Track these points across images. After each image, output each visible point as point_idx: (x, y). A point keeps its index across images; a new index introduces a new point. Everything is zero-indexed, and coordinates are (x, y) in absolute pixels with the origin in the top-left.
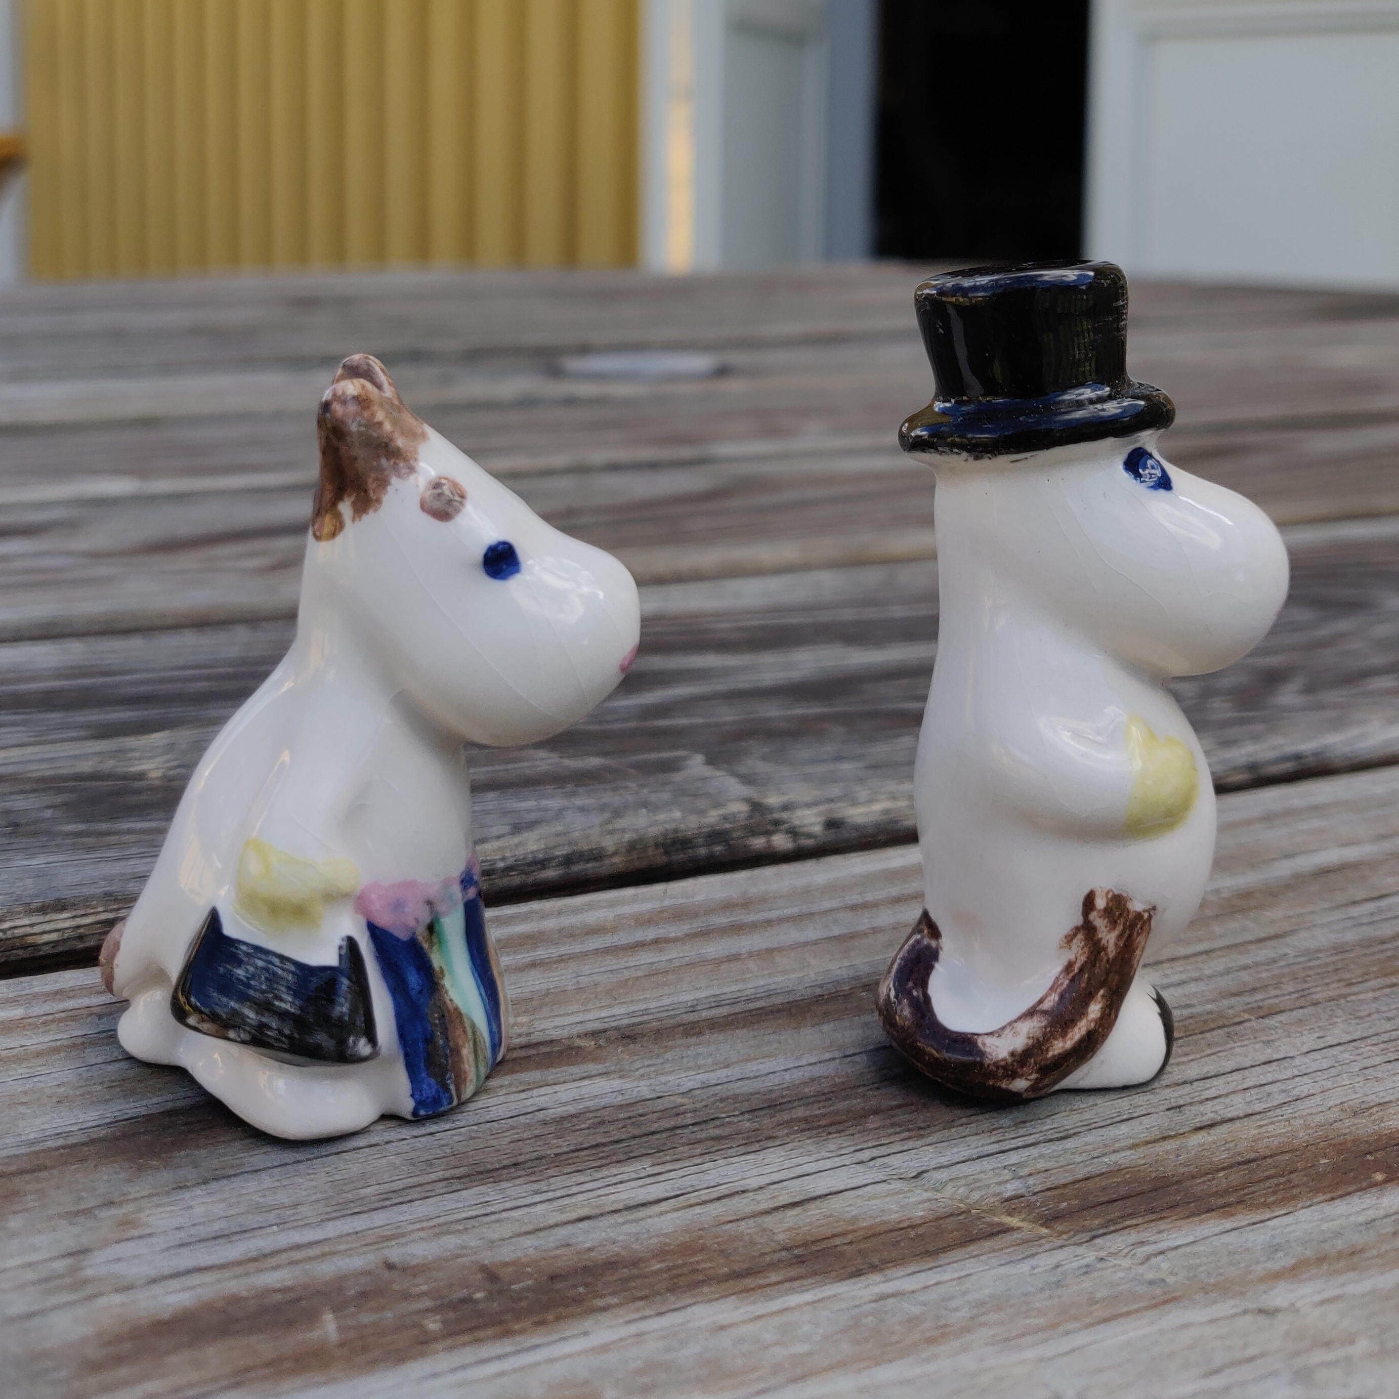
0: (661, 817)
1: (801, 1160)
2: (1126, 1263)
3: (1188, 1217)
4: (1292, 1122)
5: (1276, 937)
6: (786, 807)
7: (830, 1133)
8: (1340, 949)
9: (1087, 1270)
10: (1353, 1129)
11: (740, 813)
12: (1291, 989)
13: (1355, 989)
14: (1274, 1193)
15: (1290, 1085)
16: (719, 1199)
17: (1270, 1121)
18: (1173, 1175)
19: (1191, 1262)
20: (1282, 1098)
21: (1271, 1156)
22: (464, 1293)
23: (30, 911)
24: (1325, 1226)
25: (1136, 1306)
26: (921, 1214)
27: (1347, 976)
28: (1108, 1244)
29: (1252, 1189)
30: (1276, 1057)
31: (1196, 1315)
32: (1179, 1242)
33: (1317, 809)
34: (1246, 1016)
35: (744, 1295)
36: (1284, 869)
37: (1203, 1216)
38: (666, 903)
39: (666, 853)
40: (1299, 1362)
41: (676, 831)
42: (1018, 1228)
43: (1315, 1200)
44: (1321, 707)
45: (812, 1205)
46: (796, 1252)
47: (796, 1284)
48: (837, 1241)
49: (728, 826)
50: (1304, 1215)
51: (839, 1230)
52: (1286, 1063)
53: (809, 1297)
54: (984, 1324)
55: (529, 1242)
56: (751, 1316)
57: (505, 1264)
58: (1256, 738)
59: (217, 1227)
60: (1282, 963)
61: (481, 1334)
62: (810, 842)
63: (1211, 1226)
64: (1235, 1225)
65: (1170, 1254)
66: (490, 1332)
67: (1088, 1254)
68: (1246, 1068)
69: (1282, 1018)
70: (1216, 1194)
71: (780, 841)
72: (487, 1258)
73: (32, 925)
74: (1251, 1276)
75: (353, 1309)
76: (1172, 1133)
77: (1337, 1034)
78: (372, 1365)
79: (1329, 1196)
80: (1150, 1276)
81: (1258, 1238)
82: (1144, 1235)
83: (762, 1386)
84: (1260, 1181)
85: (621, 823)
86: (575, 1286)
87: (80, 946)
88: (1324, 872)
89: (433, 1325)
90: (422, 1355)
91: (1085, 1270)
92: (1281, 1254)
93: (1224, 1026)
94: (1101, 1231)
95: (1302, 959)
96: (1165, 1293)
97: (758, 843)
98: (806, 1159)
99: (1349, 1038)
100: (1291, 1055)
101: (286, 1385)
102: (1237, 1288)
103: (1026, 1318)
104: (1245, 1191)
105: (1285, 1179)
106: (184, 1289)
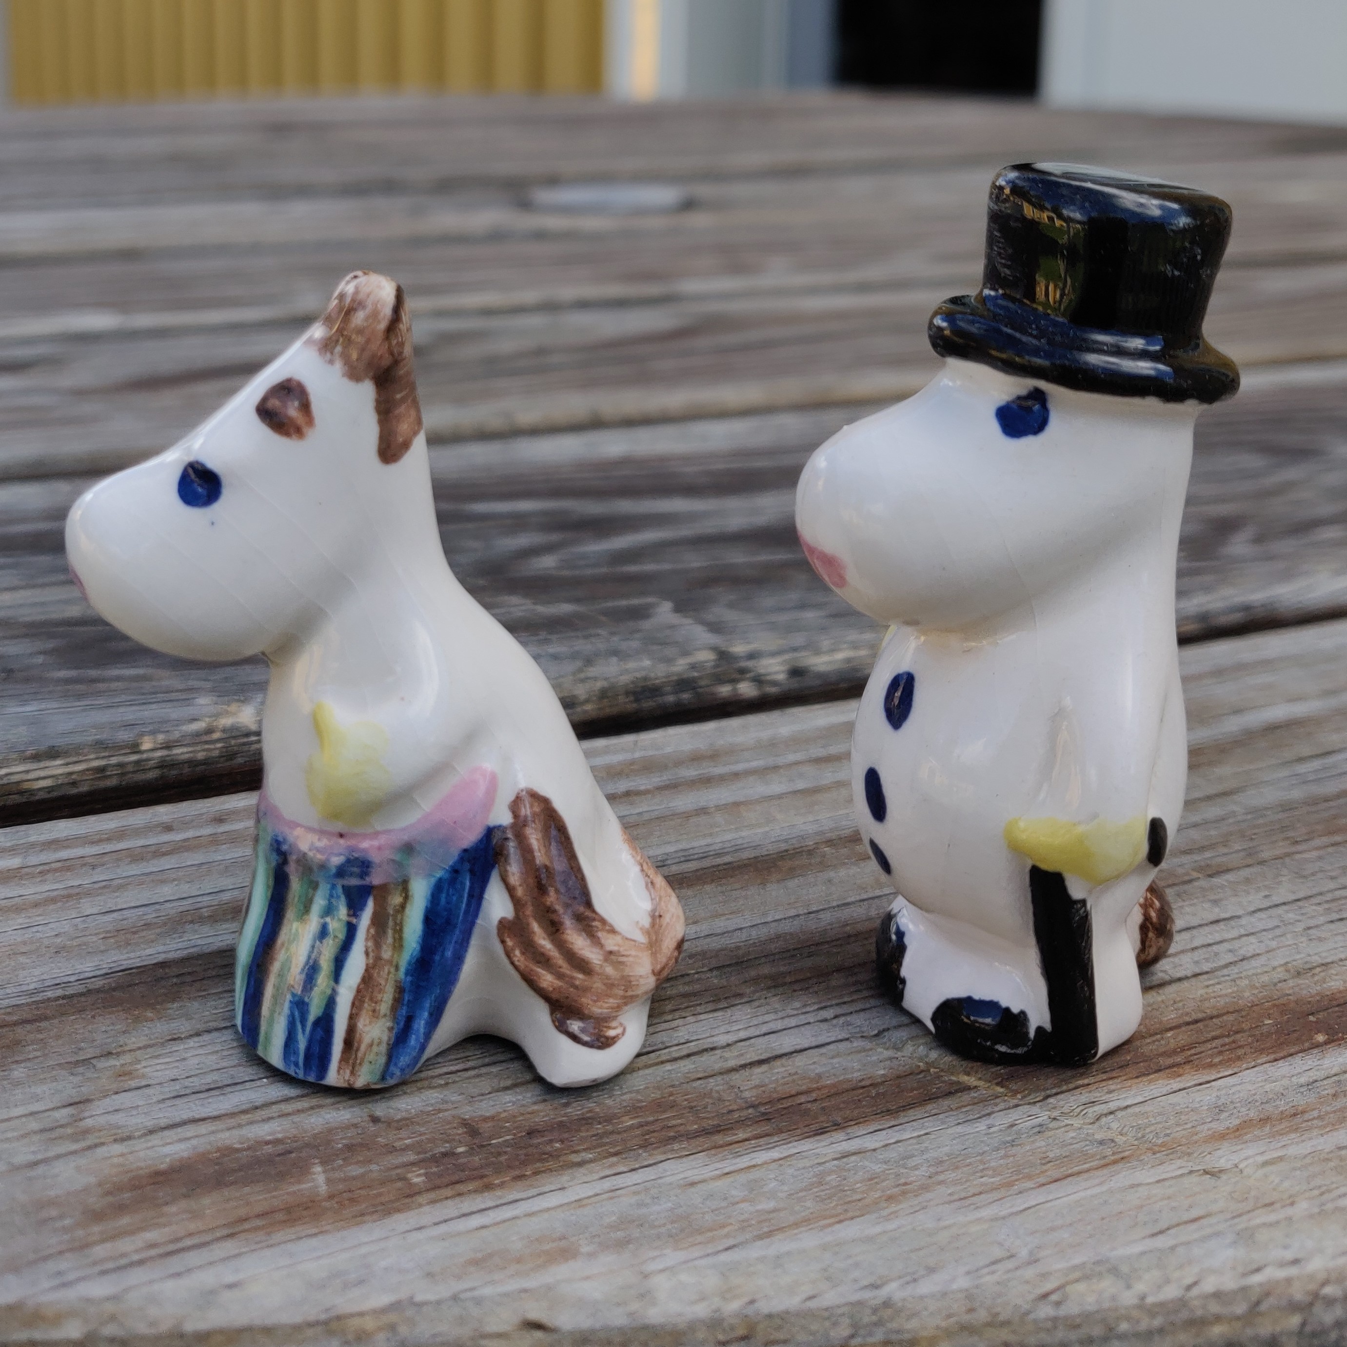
0: (631, 665)
1: (767, 1018)
2: (1077, 1122)
3: (1137, 1077)
4: (1238, 982)
5: (1225, 794)
6: (752, 656)
7: (795, 991)
8: (1287, 807)
9: (1041, 1129)
10: (1297, 989)
11: (707, 661)
12: (1237, 847)
13: (1300, 848)
14: (1221, 1053)
15: (1236, 944)
16: (689, 1056)
17: (1216, 980)
19: (1140, 1122)
20: (1230, 958)
21: (1218, 1016)
22: (446, 1147)
23: (26, 758)
24: (1268, 1087)
25: (1087, 1166)
26: (882, 1072)
27: (1291, 834)
28: (1062, 1103)
29: (1198, 1050)
30: (1224, 915)
31: (1144, 1175)
32: (1129, 1102)
33: (1266, 664)
34: (1195, 875)
35: (713, 1152)
36: (1233, 725)
37: (1152, 1076)
38: (637, 755)
39: (637, 700)
40: (1242, 1223)
41: (645, 679)
42: (976, 1087)
43: (1259, 1061)
44: (1271, 558)
45: (778, 1063)
46: (762, 1109)
47: (762, 1141)
48: (802, 1099)
49: (696, 674)
50: (1249, 1075)
51: (804, 1088)
52: (1232, 923)
53: (775, 1154)
54: (941, 1183)
55: (507, 1096)
56: (719, 1172)
57: (485, 1119)
58: (1207, 589)
59: (209, 1079)
60: (1231, 821)
61: (461, 1188)
62: (772, 690)
63: (1159, 1086)
64: (1182, 1086)
65: (1120, 1114)
66: (471, 1186)
67: (1041, 1114)
68: (1194, 927)
69: (1230, 877)
70: (1164, 1054)
71: (746, 689)
72: (467, 1112)
73: (27, 772)
74: (1195, 1138)
75: (341, 1162)
77: (1283, 894)
78: (360, 1218)
79: (1272, 1057)
80: (1098, 1137)
81: (1205, 1097)
82: (1095, 1095)
83: (730, 1242)
84: (1205, 1042)
85: (592, 671)
86: (551, 1141)
87: (74, 791)
88: (1272, 728)
89: (417, 1178)
90: (407, 1208)
91: (1038, 1129)
92: (1224, 1115)
93: (1174, 885)
94: (1054, 1091)
95: (1249, 817)
96: (1114, 1154)
97: (724, 690)
98: (772, 1016)
99: (1294, 897)
100: (1238, 914)
101: (279, 1236)
102: (1184, 1148)
103: (982, 1177)
104: (1193, 1051)
105: (1231, 1039)
106: (180, 1140)
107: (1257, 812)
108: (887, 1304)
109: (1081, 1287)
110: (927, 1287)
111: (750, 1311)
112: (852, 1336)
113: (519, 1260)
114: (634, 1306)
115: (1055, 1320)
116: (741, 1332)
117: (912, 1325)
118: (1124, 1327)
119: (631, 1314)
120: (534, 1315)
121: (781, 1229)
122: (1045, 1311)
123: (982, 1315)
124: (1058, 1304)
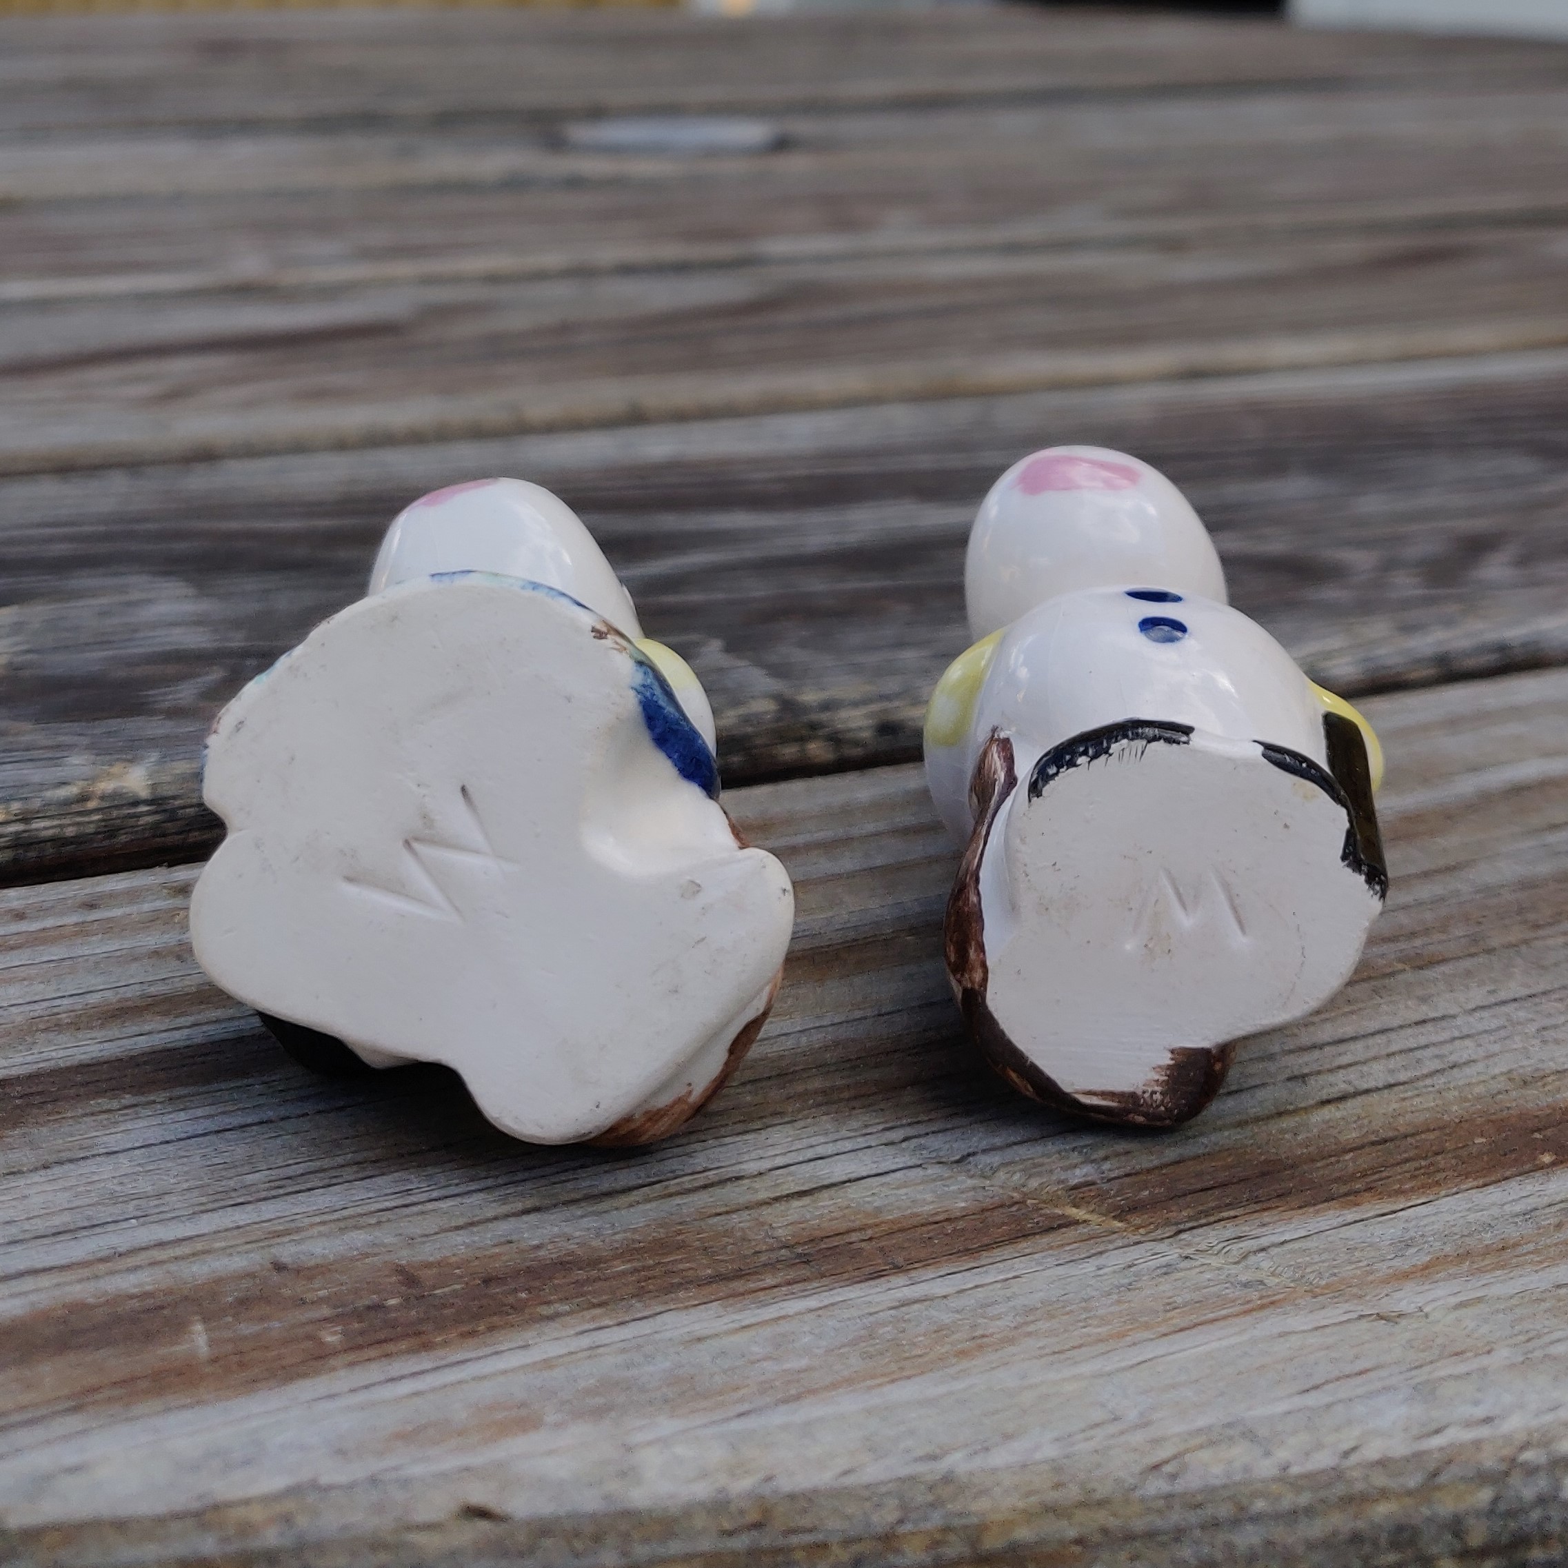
1: (813, 1141)
2: (1215, 1262)
3: (1300, 1208)
4: (1443, 1093)
5: (1449, 869)
6: (827, 706)
7: (854, 1108)
8: (1526, 885)
9: (1168, 1270)
10: (1521, 1102)
11: (766, 713)
12: (1460, 933)
13: (1541, 933)
14: (1414, 1177)
15: (1445, 1049)
16: (705, 1187)
17: (1416, 1092)
18: (1287, 1158)
19: (1299, 1260)
20: (1437, 1065)
21: (1413, 1135)
22: (373, 1299)
24: (1472, 1217)
25: (1224, 1312)
26: (963, 1205)
27: (1531, 916)
28: (1197, 1239)
29: (1384, 1174)
30: (1432, 1015)
31: (1298, 1321)
32: (1287, 1237)
33: (1517, 712)
34: (1400, 966)
35: (731, 1301)
36: (1466, 786)
37: (1320, 1206)
40: (1422, 1375)
42: (1085, 1221)
43: (1464, 1187)
45: (825, 1194)
46: (800, 1250)
47: (796, 1287)
48: (854, 1237)
49: (750, 730)
50: (1446, 1204)
51: (857, 1224)
52: (1444, 1024)
53: (813, 1302)
54: (1029, 1334)
55: (460, 1238)
56: (736, 1325)
57: (429, 1265)
58: (1449, 623)
59: (58, 1221)
60: (1452, 901)
61: (390, 1347)
62: (857, 752)
63: (1327, 1218)
64: (1357, 1217)
65: (1274, 1251)
66: (403, 1345)
67: (1170, 1252)
68: (1392, 1030)
69: (1445, 968)
70: (1338, 1180)
71: (817, 750)
72: (404, 1257)
74: (1371, 1278)
75: (230, 1319)
76: (1291, 1108)
77: (1514, 988)
78: (251, 1385)
79: (1481, 1182)
80: (1245, 1277)
81: (1387, 1231)
82: (1245, 1229)
83: (746, 1407)
84: (1393, 1165)
86: (516, 1291)
88: (1517, 791)
89: (331, 1337)
90: (317, 1373)
91: (1164, 1270)
92: (1412, 1250)
93: (1370, 978)
94: (1190, 1225)
95: (1478, 896)
96: (1261, 1298)
97: (788, 752)
98: (822, 1139)
99: (1528, 992)
100: (1452, 1012)
101: (140, 1408)
102: (1355, 1290)
103: (1085, 1327)
104: (1376, 1177)
105: (1428, 1162)
106: (12, 1296)
107: (1488, 891)
108: (948, 1479)
109: (1205, 1455)
110: (1000, 1457)
111: (766, 1490)
112: (901, 1522)
113: (461, 1433)
114: (613, 1486)
115: (1169, 1497)
116: (753, 1517)
117: (981, 1505)
118: (1260, 1505)
119: (607, 1497)
120: (479, 1495)
121: (813, 1392)
122: (1156, 1486)
123: (1073, 1493)
124: (1173, 1477)
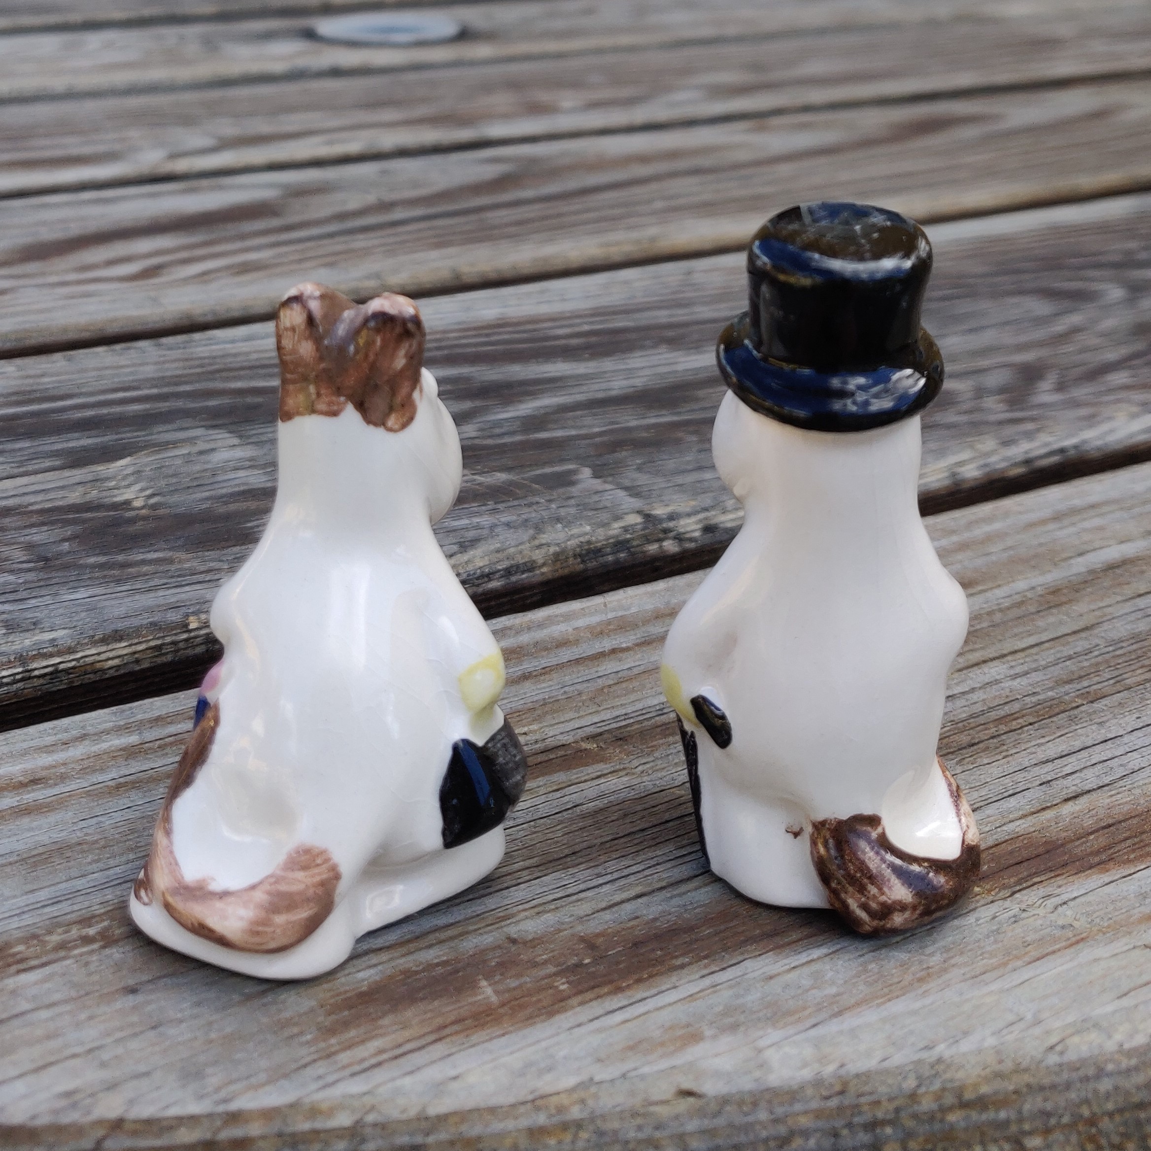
0: (575, 531)
2: (1041, 912)
3: (1076, 873)
4: (1133, 791)
5: (1086, 629)
6: (672, 517)
8: (1137, 638)
9: (1016, 920)
11: (636, 524)
12: (1107, 676)
14: (1134, 851)
15: (1125, 759)
17: (1117, 791)
18: (1058, 839)
19: (1088, 910)
20: (1121, 772)
21: (1124, 821)
22: (574, 960)
23: (94, 643)
25: (1057, 946)
28: (1025, 898)
29: (1116, 849)
30: (1110, 736)
31: (1101, 951)
32: (1075, 894)
34: (1080, 701)
35: (778, 951)
36: (1079, 566)
37: (1087, 873)
38: (611, 615)
39: (583, 562)
41: (589, 542)
44: (1076, 404)
46: (804, 915)
49: (628, 536)
52: (1118, 741)
53: (825, 950)
54: (954, 966)
55: (607, 916)
56: (787, 967)
57: (598, 935)
60: (1096, 653)
61: (599, 991)
63: (1094, 880)
64: (1111, 879)
65: (1071, 904)
66: (606, 990)
67: (1013, 906)
68: (1089, 747)
69: (1104, 701)
70: (1091, 854)
71: (670, 546)
72: (581, 931)
73: (99, 654)
74: (1132, 920)
75: (499, 977)
76: (1049, 805)
78: (530, 1020)
80: (1060, 922)
81: (1131, 888)
82: (1049, 890)
83: (813, 1021)
84: (1119, 843)
85: (544, 538)
86: (653, 950)
87: (137, 668)
88: (1111, 567)
89: (563, 986)
90: (564, 1010)
91: (1014, 919)
93: (1065, 711)
94: (1018, 888)
95: (1111, 648)
96: (1075, 936)
97: (653, 549)
100: (1121, 734)
101: (475, 1038)
102: (1124, 929)
103: (983, 959)
104: (1112, 851)
105: (1138, 839)
106: (370, 967)
107: (1116, 643)
108: (940, 1061)
109: (1076, 1039)
110: (966, 1046)
111: (843, 1072)
112: (919, 1086)
113: (662, 1044)
114: (757, 1074)
115: (1060, 1065)
116: (838, 1088)
117: (960, 1075)
118: (1110, 1067)
119: (756, 1080)
120: (687, 1085)
121: (848, 1009)
122: (1053, 1059)
123: (1008, 1065)
124: (1062, 1053)
